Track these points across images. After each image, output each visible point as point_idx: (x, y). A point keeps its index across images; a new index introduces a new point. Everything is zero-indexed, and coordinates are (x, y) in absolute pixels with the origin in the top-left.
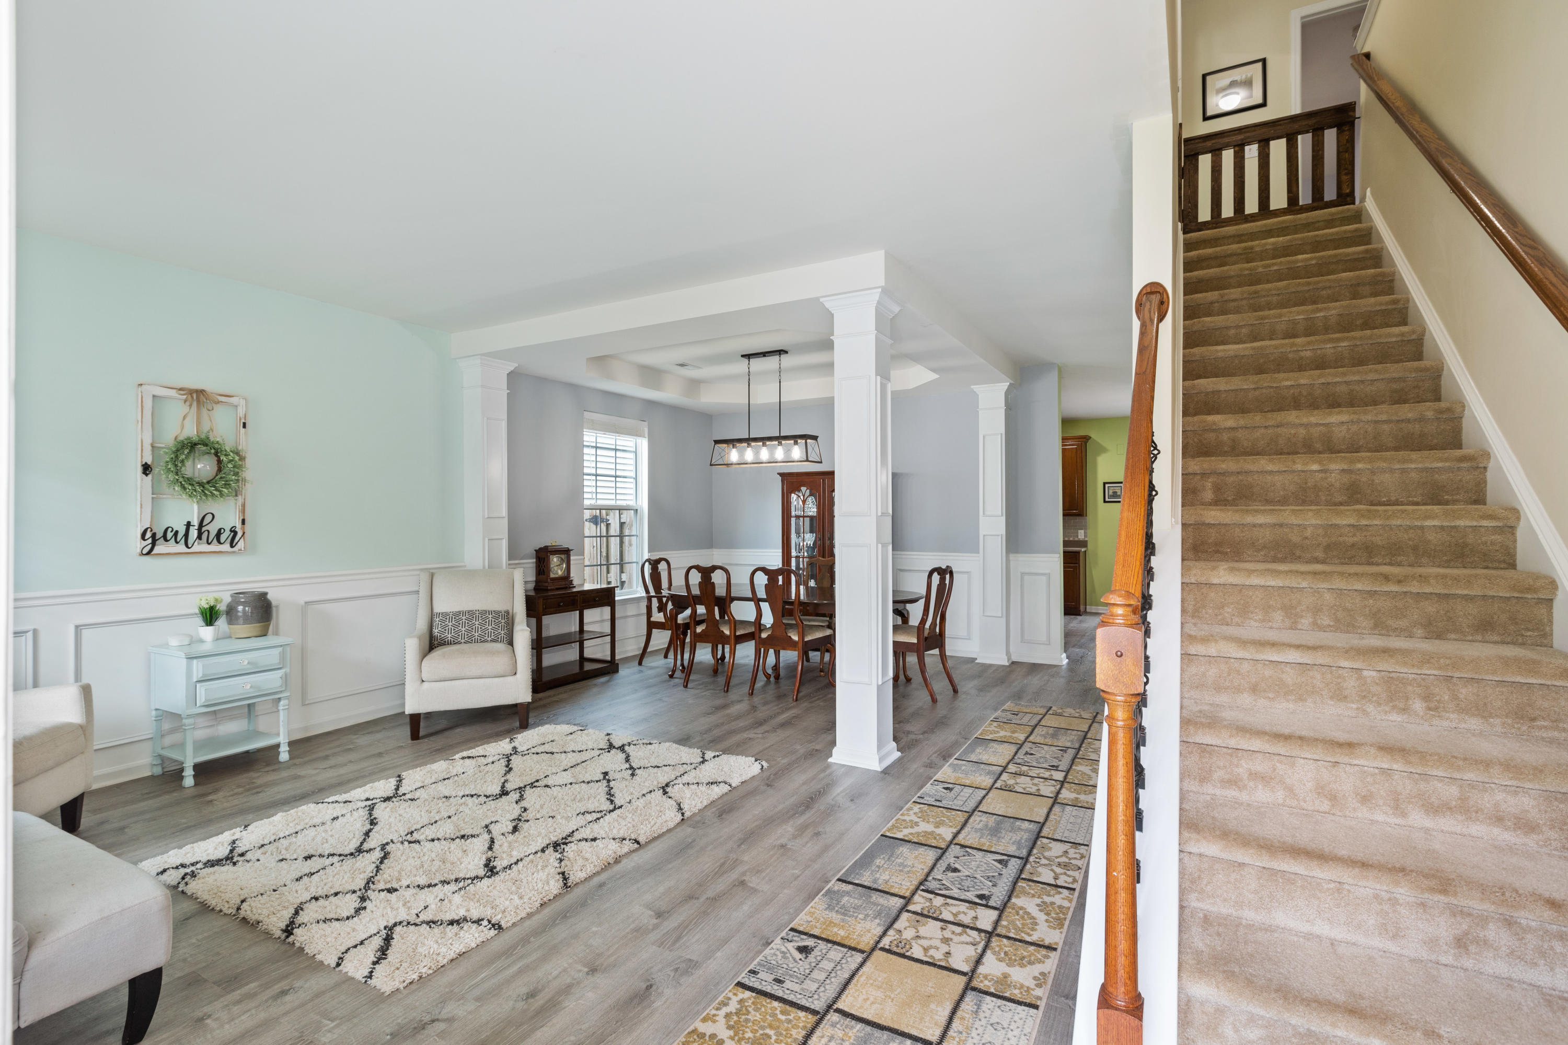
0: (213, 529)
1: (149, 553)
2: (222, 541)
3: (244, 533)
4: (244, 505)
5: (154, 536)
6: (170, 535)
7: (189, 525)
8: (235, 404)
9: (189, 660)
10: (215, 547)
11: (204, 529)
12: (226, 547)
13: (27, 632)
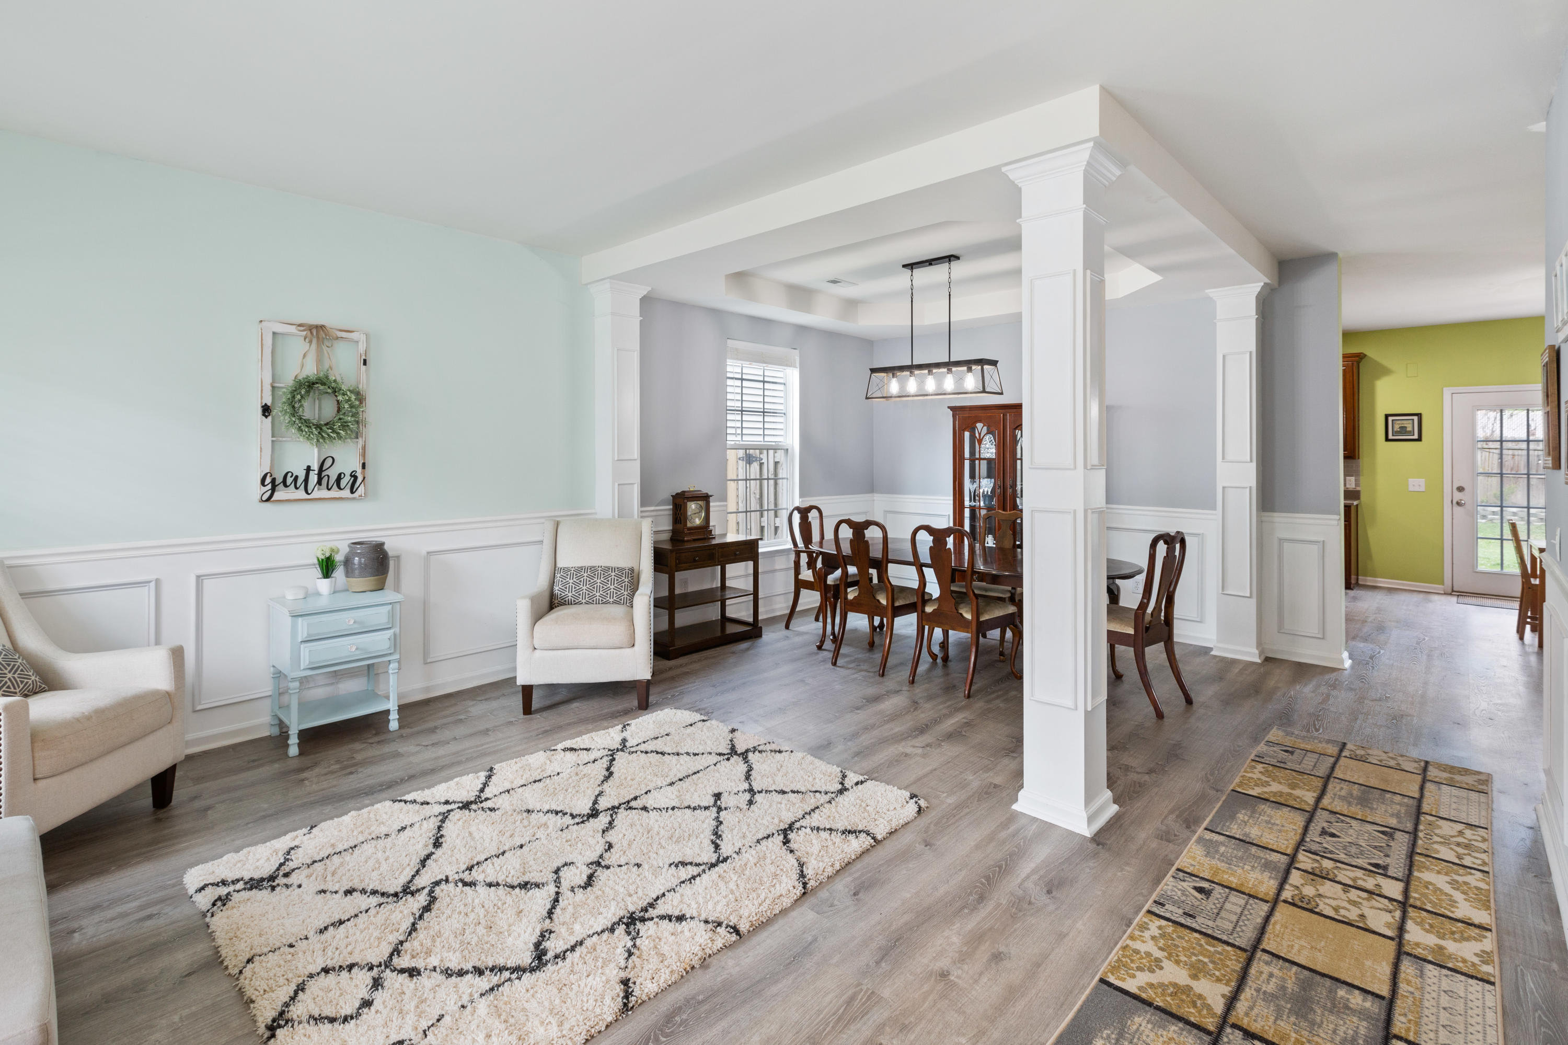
0: (333, 473)
1: (268, 500)
2: (342, 487)
3: (364, 478)
4: (364, 448)
5: (273, 481)
6: (289, 480)
7: (308, 469)
8: (356, 339)
9: (294, 618)
10: (335, 493)
11: (323, 474)
12: (346, 493)
13: (149, 582)
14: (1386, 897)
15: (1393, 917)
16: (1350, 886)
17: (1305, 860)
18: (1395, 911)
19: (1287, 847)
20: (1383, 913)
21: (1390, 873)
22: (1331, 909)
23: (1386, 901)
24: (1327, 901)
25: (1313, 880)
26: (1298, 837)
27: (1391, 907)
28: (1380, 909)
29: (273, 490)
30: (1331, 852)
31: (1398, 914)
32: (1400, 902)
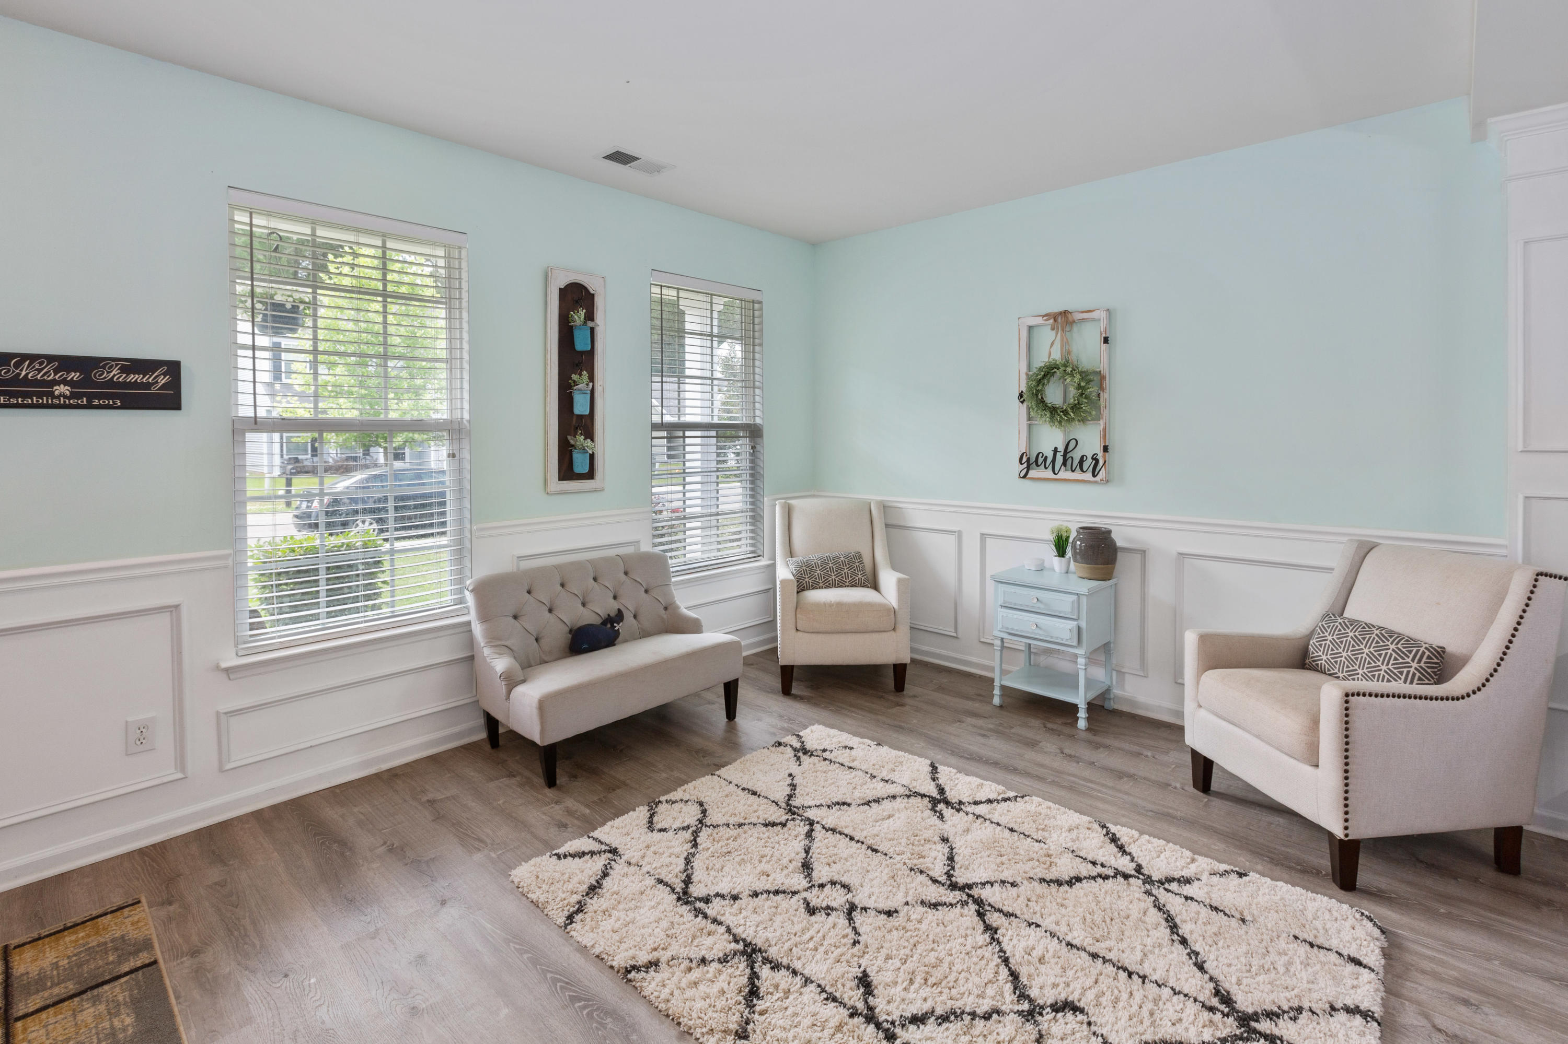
0: (1077, 455)
1: (1025, 477)
2: (1085, 470)
3: (1105, 462)
4: (1105, 430)
5: (1028, 460)
6: (1040, 460)
7: (1056, 450)
8: (1096, 317)
10: (1077, 475)
11: (1068, 456)
12: (1088, 476)
13: (955, 532)
29: (1028, 468)
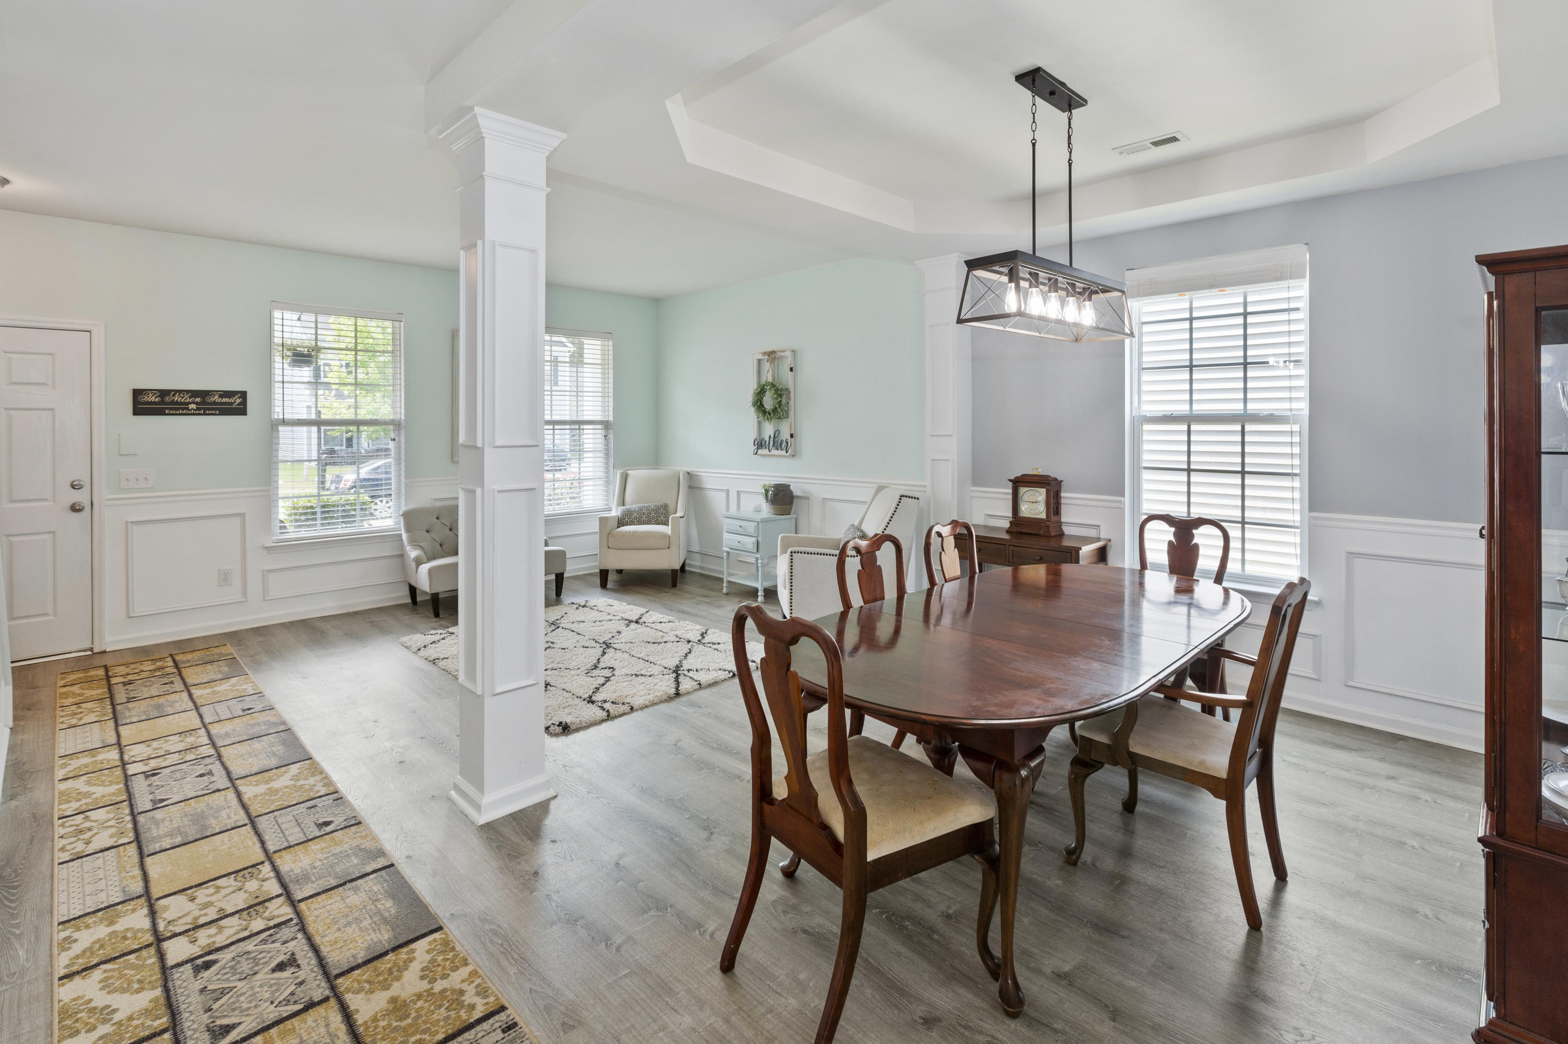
14: (180, 934)
15: (165, 919)
16: (221, 919)
17: (280, 910)
18: (166, 927)
19: (309, 909)
20: (174, 916)
21: (188, 966)
22: (222, 885)
23: (178, 930)
24: (231, 889)
25: (257, 897)
26: (311, 929)
27: (171, 928)
28: (180, 918)
30: (264, 941)
31: (161, 926)
32: (164, 940)
